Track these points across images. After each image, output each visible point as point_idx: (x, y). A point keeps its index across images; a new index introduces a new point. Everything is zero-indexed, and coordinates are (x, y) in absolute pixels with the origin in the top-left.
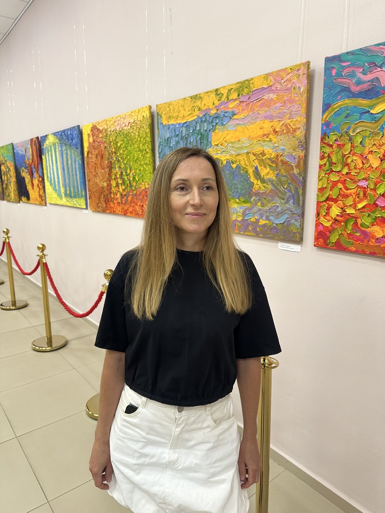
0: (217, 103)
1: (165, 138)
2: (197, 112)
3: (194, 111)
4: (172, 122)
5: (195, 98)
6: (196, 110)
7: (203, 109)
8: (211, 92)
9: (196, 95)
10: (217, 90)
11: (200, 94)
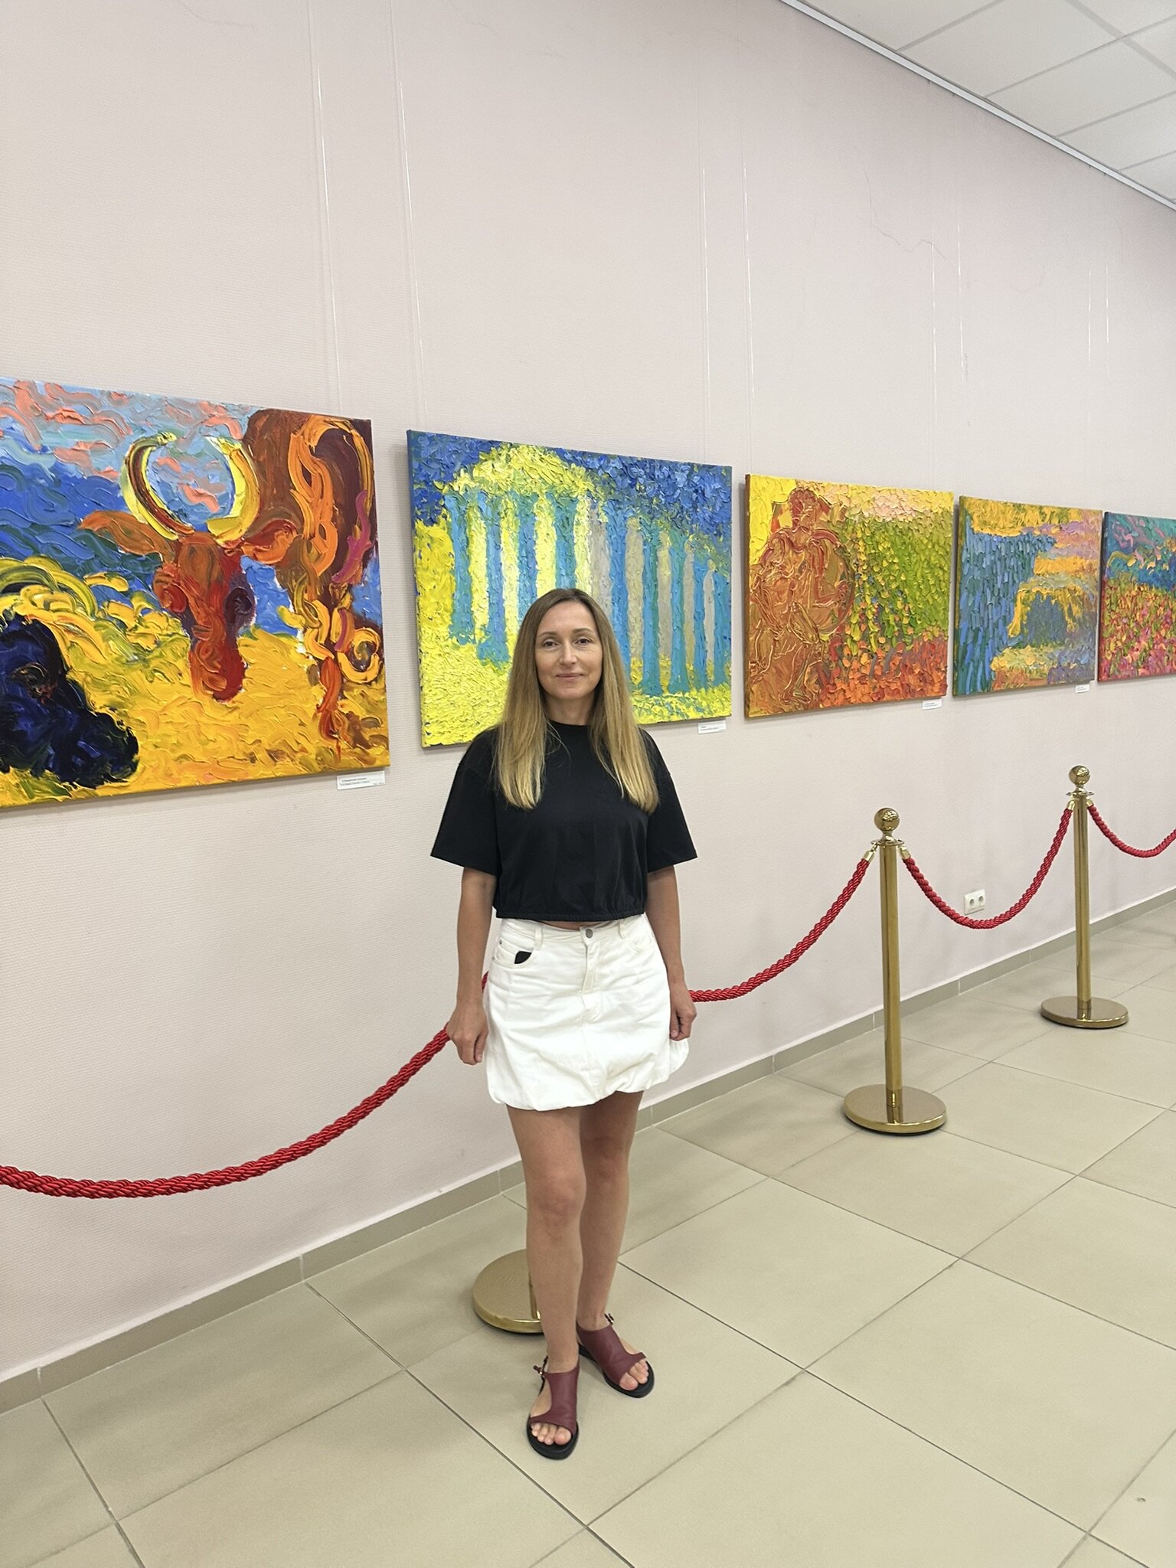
0: (1041, 524)
1: (974, 554)
2: (1019, 528)
3: (1017, 524)
4: (987, 531)
5: (1018, 507)
6: (1020, 524)
7: (1027, 526)
8: (1036, 507)
9: (1020, 505)
10: (1041, 508)
11: (1024, 505)
